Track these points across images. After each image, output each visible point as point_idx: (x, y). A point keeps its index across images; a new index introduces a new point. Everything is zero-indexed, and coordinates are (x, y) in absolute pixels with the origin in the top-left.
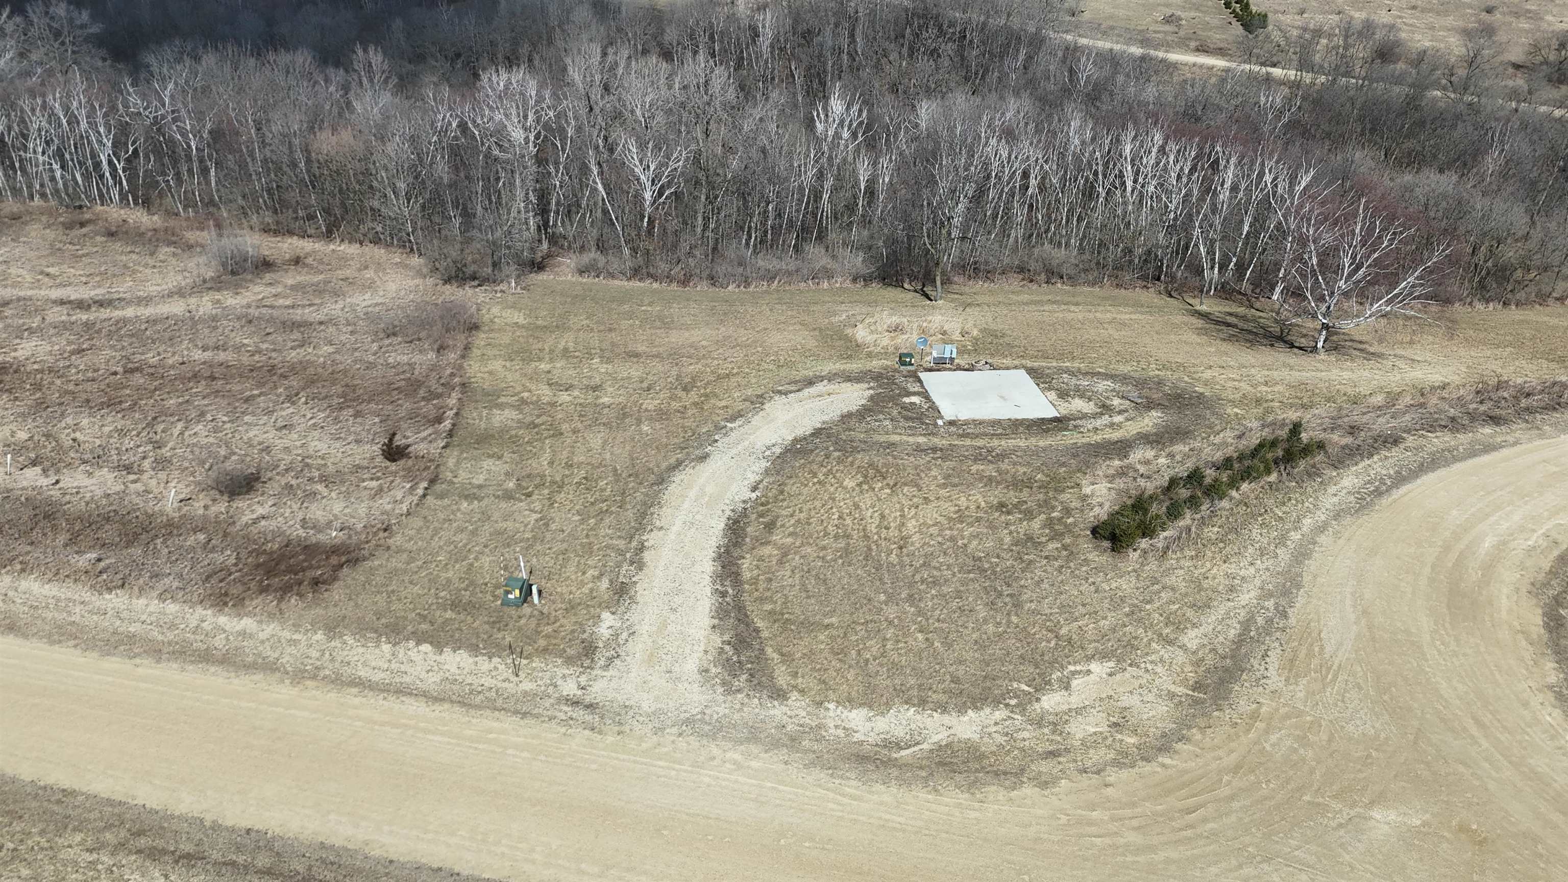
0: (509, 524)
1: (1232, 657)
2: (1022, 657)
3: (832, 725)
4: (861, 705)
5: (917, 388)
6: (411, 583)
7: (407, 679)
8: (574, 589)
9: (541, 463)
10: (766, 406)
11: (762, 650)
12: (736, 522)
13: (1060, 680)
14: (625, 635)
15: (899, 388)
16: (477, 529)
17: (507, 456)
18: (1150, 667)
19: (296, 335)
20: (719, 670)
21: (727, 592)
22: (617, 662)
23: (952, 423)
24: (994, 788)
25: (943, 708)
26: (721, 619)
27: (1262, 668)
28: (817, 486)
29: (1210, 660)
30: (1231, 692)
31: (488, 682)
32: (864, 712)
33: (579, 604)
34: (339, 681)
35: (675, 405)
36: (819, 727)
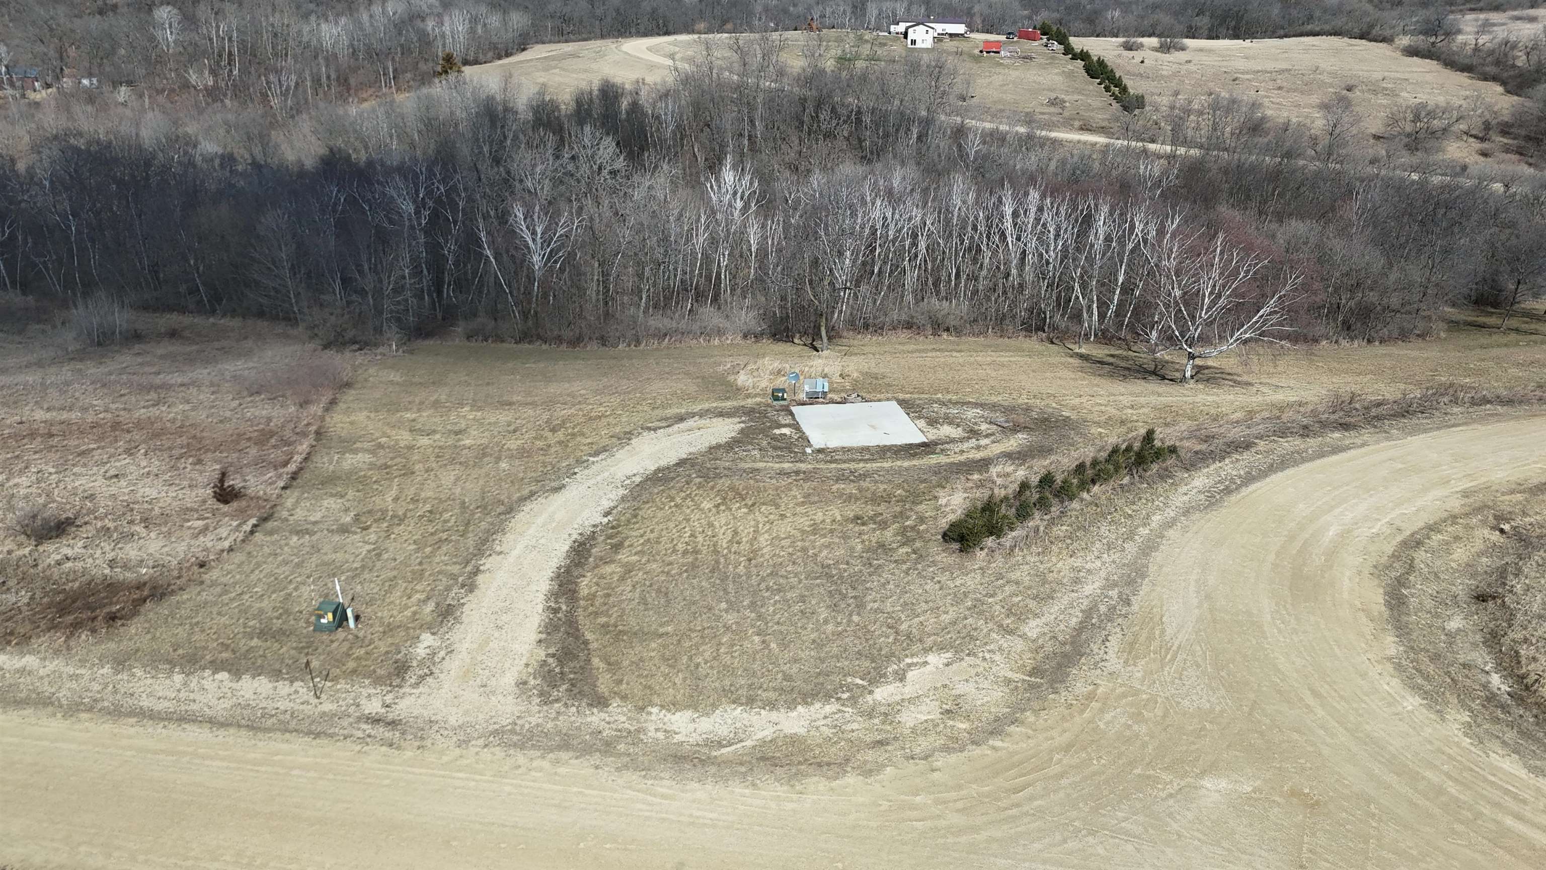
0: (339, 556)
1: (1072, 643)
2: (859, 653)
3: (652, 728)
4: (687, 707)
5: (788, 420)
6: (219, 614)
7: (194, 707)
8: (395, 613)
9: (387, 500)
10: (633, 442)
11: (588, 661)
12: (581, 544)
13: (896, 672)
14: (442, 654)
15: (771, 421)
16: (303, 562)
17: (351, 494)
18: (987, 656)
19: (153, 395)
20: (538, 682)
21: (560, 608)
22: (430, 680)
23: (820, 451)
24: (816, 779)
25: (772, 705)
26: (549, 634)
27: (1102, 652)
28: (674, 509)
29: (1049, 648)
30: (1068, 675)
31: (282, 705)
32: (688, 713)
33: (399, 627)
34: (116, 713)
35: (540, 444)
36: (638, 731)
